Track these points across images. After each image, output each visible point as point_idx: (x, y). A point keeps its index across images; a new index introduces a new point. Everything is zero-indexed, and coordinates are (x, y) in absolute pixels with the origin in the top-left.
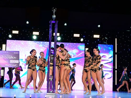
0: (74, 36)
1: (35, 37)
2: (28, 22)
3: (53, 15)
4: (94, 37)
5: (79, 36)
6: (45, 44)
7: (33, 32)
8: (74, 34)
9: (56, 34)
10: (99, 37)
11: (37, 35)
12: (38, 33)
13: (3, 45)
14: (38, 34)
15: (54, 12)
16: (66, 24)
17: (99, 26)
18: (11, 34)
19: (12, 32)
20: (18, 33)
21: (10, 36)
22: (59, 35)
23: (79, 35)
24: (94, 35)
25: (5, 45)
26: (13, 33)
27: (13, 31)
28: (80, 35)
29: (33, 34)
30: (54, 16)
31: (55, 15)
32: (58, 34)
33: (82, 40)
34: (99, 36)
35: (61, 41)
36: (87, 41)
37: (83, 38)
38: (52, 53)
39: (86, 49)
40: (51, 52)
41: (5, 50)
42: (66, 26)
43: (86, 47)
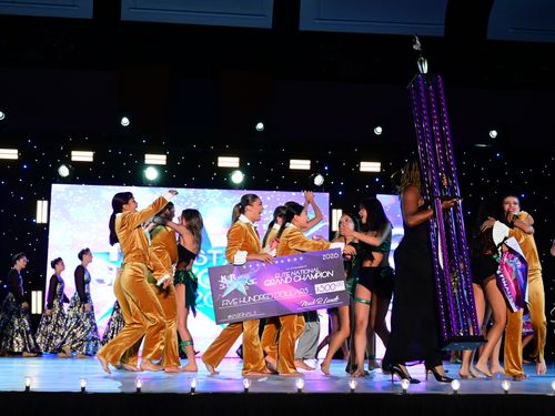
0: (291, 167)
1: (151, 174)
2: (125, 121)
4: (362, 169)
5: (308, 167)
6: (189, 197)
7: (147, 156)
8: (292, 161)
10: (378, 170)
11: (158, 167)
12: (164, 157)
13: (39, 202)
14: (164, 163)
16: (260, 126)
17: (379, 130)
18: (68, 162)
19: (70, 156)
20: (91, 159)
21: (64, 171)
22: (237, 165)
23: (308, 162)
24: (362, 164)
25: (46, 202)
26: (73, 159)
27: (73, 153)
28: (311, 165)
29: (147, 162)
32: (235, 162)
33: (319, 180)
34: (379, 164)
35: (246, 185)
36: (337, 184)
37: (324, 175)
39: (334, 211)
41: (45, 221)
42: (260, 132)
43: (334, 204)
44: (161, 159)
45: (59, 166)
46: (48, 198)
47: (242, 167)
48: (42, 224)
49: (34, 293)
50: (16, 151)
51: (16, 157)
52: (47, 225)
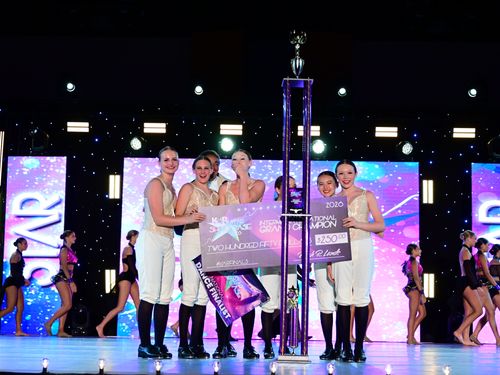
0: (377, 135)
2: (199, 90)
3: (293, 56)
4: (455, 136)
5: (395, 135)
6: (267, 170)
7: (222, 126)
8: (378, 129)
9: (307, 131)
10: (473, 136)
11: (234, 138)
12: (240, 127)
13: (112, 177)
14: (240, 133)
15: (297, 47)
16: (342, 91)
17: (473, 92)
18: (140, 134)
19: (143, 127)
20: (164, 131)
21: (136, 144)
22: (318, 134)
23: (396, 129)
24: (455, 130)
25: (118, 177)
26: (146, 131)
27: (146, 125)
28: (398, 132)
29: (222, 132)
30: (298, 63)
31: (301, 57)
32: (315, 130)
33: (407, 149)
34: (473, 130)
35: (328, 156)
36: (428, 152)
37: (412, 143)
38: (296, 202)
39: (425, 182)
40: (290, 198)
41: (118, 197)
42: (343, 98)
43: (425, 174)
44: (237, 129)
45: (131, 139)
46: (120, 172)
47: (323, 136)
48: (114, 200)
49: (107, 272)
50: (87, 124)
51: (87, 130)
52: (120, 201)
